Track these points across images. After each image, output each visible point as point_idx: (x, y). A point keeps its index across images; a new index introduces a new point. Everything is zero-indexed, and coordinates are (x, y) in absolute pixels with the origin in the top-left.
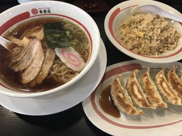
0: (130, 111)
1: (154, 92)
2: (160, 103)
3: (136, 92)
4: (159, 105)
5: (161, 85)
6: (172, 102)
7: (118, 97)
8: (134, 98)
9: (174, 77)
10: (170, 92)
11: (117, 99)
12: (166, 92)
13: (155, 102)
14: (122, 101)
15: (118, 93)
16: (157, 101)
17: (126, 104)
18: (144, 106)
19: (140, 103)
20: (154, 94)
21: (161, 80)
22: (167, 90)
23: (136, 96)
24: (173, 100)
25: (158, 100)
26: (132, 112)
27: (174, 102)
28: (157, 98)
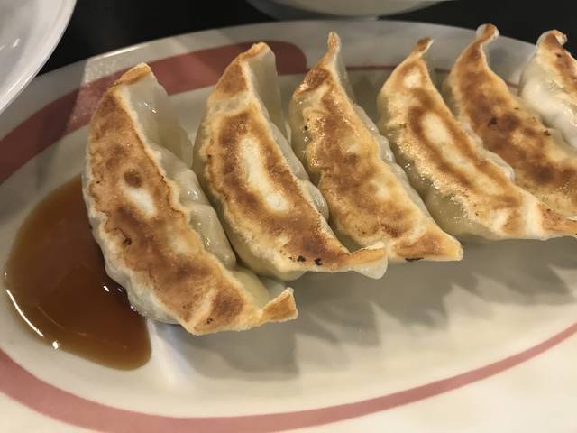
0: (204, 308)
1: (371, 172)
2: (413, 236)
3: (257, 178)
4: (405, 246)
5: (418, 131)
6: (486, 223)
7: (125, 216)
8: (239, 214)
9: (485, 87)
10: (468, 168)
11: (113, 230)
12: (445, 168)
13: (381, 232)
14: (151, 239)
15: (122, 185)
16: (393, 224)
17: (179, 256)
18: (301, 259)
19: (275, 246)
20: (373, 182)
21: (415, 102)
22: (456, 158)
23: (251, 202)
24: (492, 213)
25: (399, 215)
26: (214, 311)
27: (497, 223)
28: (391, 205)
